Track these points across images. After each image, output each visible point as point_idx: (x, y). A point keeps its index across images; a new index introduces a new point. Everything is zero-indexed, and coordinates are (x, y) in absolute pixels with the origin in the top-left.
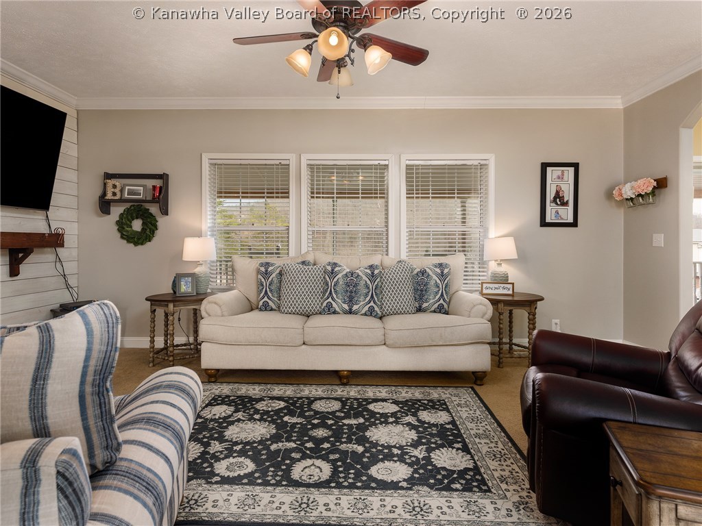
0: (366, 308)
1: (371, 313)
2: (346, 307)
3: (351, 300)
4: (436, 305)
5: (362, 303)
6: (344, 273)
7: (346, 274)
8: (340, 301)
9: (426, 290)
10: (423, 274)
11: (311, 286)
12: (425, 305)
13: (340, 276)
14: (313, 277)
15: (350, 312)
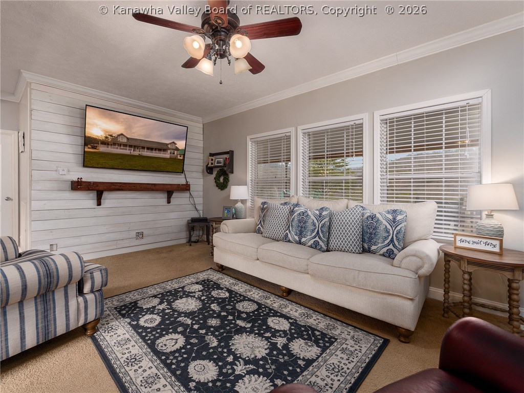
0: (312, 242)
1: (316, 246)
2: (297, 238)
3: (301, 234)
4: (385, 250)
5: (308, 237)
6: (299, 212)
7: (300, 213)
8: (293, 233)
9: (375, 234)
10: (372, 219)
11: (280, 220)
12: (373, 248)
13: (295, 214)
14: (282, 214)
15: (300, 243)
